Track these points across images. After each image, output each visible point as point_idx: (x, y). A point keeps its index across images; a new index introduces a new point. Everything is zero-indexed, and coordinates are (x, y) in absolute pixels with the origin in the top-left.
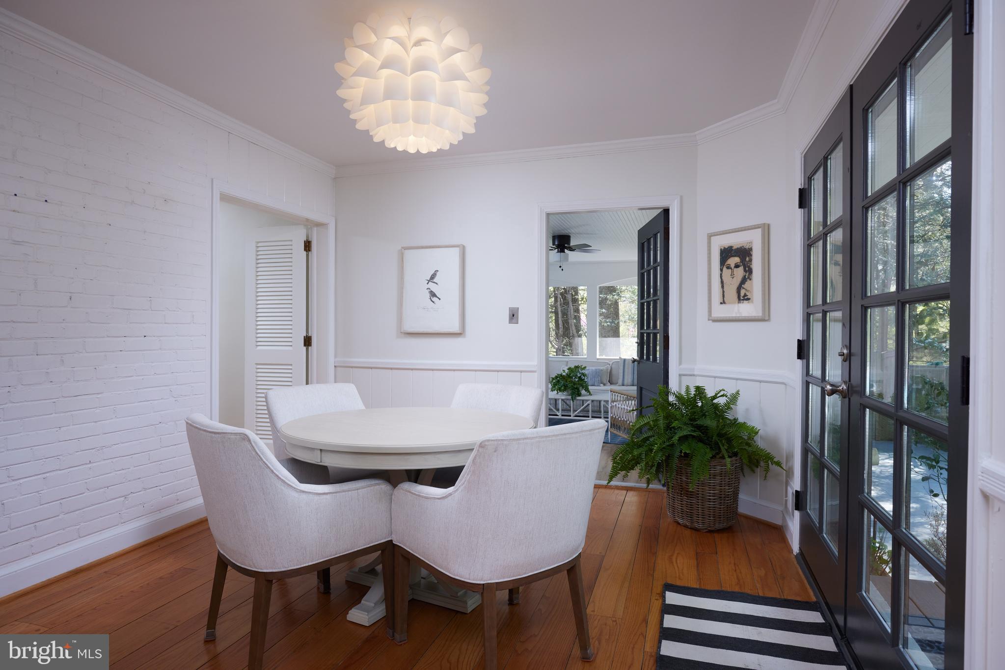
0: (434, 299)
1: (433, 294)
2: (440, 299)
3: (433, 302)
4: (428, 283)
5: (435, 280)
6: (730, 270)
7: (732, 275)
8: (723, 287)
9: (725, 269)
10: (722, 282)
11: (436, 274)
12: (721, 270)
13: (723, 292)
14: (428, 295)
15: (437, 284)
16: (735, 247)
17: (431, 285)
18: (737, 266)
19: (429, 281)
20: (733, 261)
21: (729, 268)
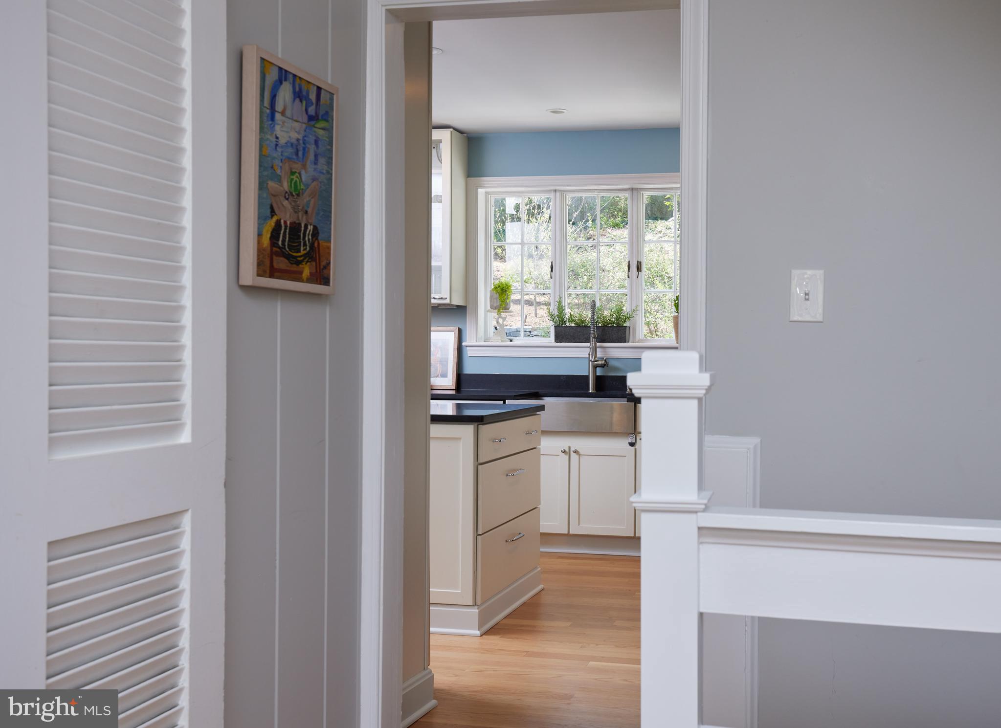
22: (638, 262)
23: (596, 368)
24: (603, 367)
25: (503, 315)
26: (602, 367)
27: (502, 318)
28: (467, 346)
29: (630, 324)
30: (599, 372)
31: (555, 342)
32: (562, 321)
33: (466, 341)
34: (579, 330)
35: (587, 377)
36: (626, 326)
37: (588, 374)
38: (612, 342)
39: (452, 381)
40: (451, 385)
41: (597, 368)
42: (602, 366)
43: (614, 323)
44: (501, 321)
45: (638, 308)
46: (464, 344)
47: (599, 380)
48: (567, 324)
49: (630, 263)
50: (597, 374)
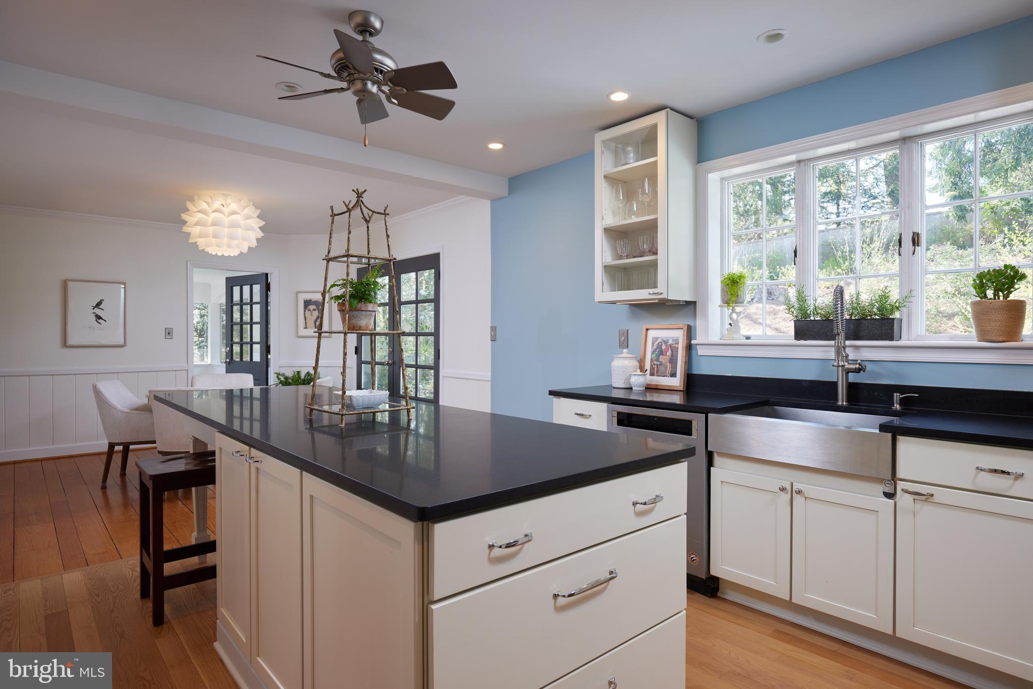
0: (100, 321)
1: (98, 317)
2: (105, 321)
3: (99, 323)
4: (93, 309)
5: (100, 307)
6: (310, 312)
7: (311, 314)
8: (305, 320)
9: (307, 311)
10: (305, 317)
11: (101, 302)
12: (305, 311)
13: (306, 322)
14: (94, 318)
15: (102, 309)
16: (313, 301)
17: (97, 311)
18: (314, 310)
19: (94, 307)
20: (312, 307)
21: (309, 310)
22: (914, 233)
23: (847, 373)
24: (858, 373)
25: (738, 309)
26: (856, 372)
27: (736, 313)
28: (696, 345)
29: (901, 315)
30: (852, 378)
31: (795, 339)
32: (805, 315)
33: (695, 339)
34: (825, 325)
35: (835, 384)
36: (894, 319)
37: (836, 380)
38: (872, 339)
39: (680, 382)
40: (679, 385)
41: (850, 373)
42: (858, 371)
43: (875, 315)
44: (734, 316)
45: (913, 293)
46: (693, 342)
47: (853, 388)
48: (812, 318)
49: (902, 236)
50: (850, 381)
